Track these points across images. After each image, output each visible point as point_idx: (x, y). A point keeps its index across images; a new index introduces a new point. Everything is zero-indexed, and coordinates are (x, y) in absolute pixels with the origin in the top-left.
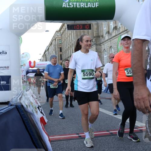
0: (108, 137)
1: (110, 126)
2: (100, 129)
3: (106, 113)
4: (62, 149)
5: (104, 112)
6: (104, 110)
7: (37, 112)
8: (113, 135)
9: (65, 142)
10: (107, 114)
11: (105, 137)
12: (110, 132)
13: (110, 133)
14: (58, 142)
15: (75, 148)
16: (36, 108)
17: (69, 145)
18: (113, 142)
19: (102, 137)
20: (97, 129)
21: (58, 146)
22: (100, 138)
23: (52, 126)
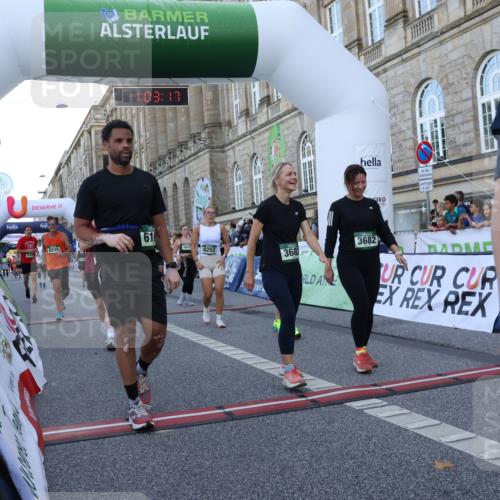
0: (218, 427)
1: (230, 393)
2: (200, 402)
3: (225, 353)
4: (76, 465)
5: (219, 350)
6: (221, 344)
7: (10, 356)
8: (233, 420)
9: (88, 444)
10: (226, 356)
11: (209, 426)
12: (227, 410)
13: (226, 413)
14: (69, 445)
15: (114, 462)
16: (7, 345)
17: (99, 453)
18: (230, 441)
19: (200, 427)
20: (190, 403)
21: (67, 457)
22: (194, 430)
23: (59, 396)
